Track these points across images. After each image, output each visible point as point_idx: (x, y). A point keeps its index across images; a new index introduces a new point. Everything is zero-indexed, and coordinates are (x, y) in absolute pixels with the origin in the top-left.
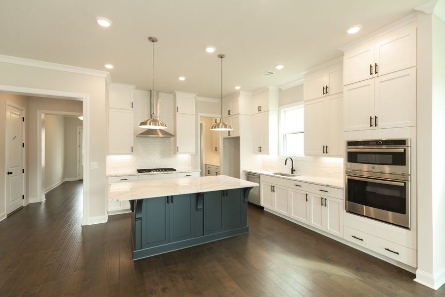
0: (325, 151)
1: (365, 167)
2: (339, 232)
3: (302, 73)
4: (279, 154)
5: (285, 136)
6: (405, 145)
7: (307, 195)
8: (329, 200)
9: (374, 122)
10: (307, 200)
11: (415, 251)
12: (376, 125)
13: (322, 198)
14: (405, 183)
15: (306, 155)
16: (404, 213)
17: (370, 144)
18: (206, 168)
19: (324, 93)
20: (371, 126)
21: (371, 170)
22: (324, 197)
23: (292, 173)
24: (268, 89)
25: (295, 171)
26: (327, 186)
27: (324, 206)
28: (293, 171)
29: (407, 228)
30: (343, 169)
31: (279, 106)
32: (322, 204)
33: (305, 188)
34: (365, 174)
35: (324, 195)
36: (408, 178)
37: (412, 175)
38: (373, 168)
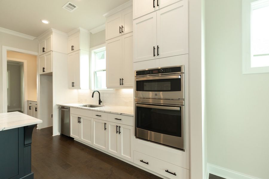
0: (121, 83)
1: (151, 94)
2: (130, 157)
3: (104, 15)
4: (90, 88)
5: (95, 73)
6: (180, 71)
7: (105, 124)
8: (123, 128)
9: (156, 51)
10: (105, 129)
11: (188, 170)
12: (158, 55)
13: (117, 126)
14: (180, 107)
15: (108, 88)
16: (180, 136)
17: (154, 73)
18: (28, 105)
19: (120, 33)
20: (154, 55)
21: (154, 97)
22: (118, 125)
23: (100, 104)
24: (79, 31)
25: (101, 102)
26: (121, 114)
27: (118, 133)
28: (100, 102)
29: (182, 150)
30: (133, 98)
31: (90, 48)
32: (117, 132)
33: (104, 118)
34: (151, 101)
35: (118, 123)
36: (182, 102)
37: (185, 100)
38: (156, 95)
